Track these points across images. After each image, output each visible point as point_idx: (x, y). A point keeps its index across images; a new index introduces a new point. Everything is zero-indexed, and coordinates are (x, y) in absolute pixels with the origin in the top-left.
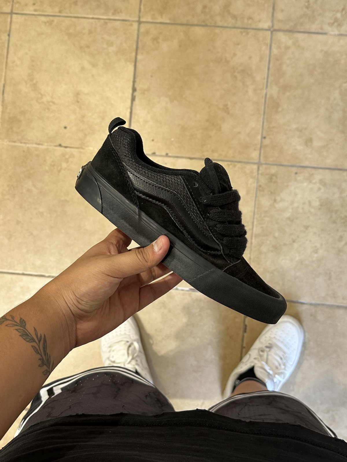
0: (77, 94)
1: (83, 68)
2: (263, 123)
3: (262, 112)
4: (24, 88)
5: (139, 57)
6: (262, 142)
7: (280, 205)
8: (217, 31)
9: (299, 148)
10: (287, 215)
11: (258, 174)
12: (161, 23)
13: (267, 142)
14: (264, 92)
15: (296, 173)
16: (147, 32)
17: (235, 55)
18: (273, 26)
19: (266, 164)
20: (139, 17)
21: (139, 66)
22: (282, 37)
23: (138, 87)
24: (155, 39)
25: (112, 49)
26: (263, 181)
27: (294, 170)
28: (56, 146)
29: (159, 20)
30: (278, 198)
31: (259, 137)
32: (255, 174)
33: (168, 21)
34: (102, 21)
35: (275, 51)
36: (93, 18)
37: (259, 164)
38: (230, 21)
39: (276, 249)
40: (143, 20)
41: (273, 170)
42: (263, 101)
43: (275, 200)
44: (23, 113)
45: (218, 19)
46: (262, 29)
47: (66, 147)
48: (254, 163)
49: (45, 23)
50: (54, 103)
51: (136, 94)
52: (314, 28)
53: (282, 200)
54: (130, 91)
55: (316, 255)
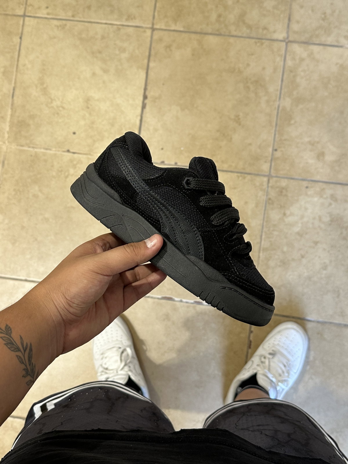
0: (88, 100)
1: (94, 74)
2: (275, 135)
3: (274, 124)
4: (34, 92)
5: (152, 65)
6: (273, 154)
7: (290, 219)
8: (232, 40)
9: (311, 161)
10: (296, 229)
11: (268, 187)
12: (174, 31)
13: (278, 154)
14: (277, 103)
15: (307, 187)
16: (161, 40)
17: (248, 65)
18: (288, 37)
19: (276, 177)
20: (153, 24)
21: (151, 74)
22: (297, 48)
23: (149, 94)
24: (168, 47)
25: (125, 55)
26: (273, 194)
27: (305, 184)
28: (64, 152)
29: (173, 28)
30: (288, 212)
31: (270, 150)
32: (265, 186)
33: (182, 29)
34: (115, 27)
35: (289, 63)
36: (106, 24)
37: (269, 176)
38: (245, 31)
39: (284, 264)
40: (157, 26)
41: (284, 183)
42: (275, 112)
43: (285, 214)
44: (32, 117)
45: (232, 28)
46: (277, 40)
47: (74, 153)
48: (265, 176)
49: (58, 27)
50: (63, 108)
51: (146, 101)
52: (330, 40)
53: (292, 214)
54: (141, 98)
55: (324, 272)
